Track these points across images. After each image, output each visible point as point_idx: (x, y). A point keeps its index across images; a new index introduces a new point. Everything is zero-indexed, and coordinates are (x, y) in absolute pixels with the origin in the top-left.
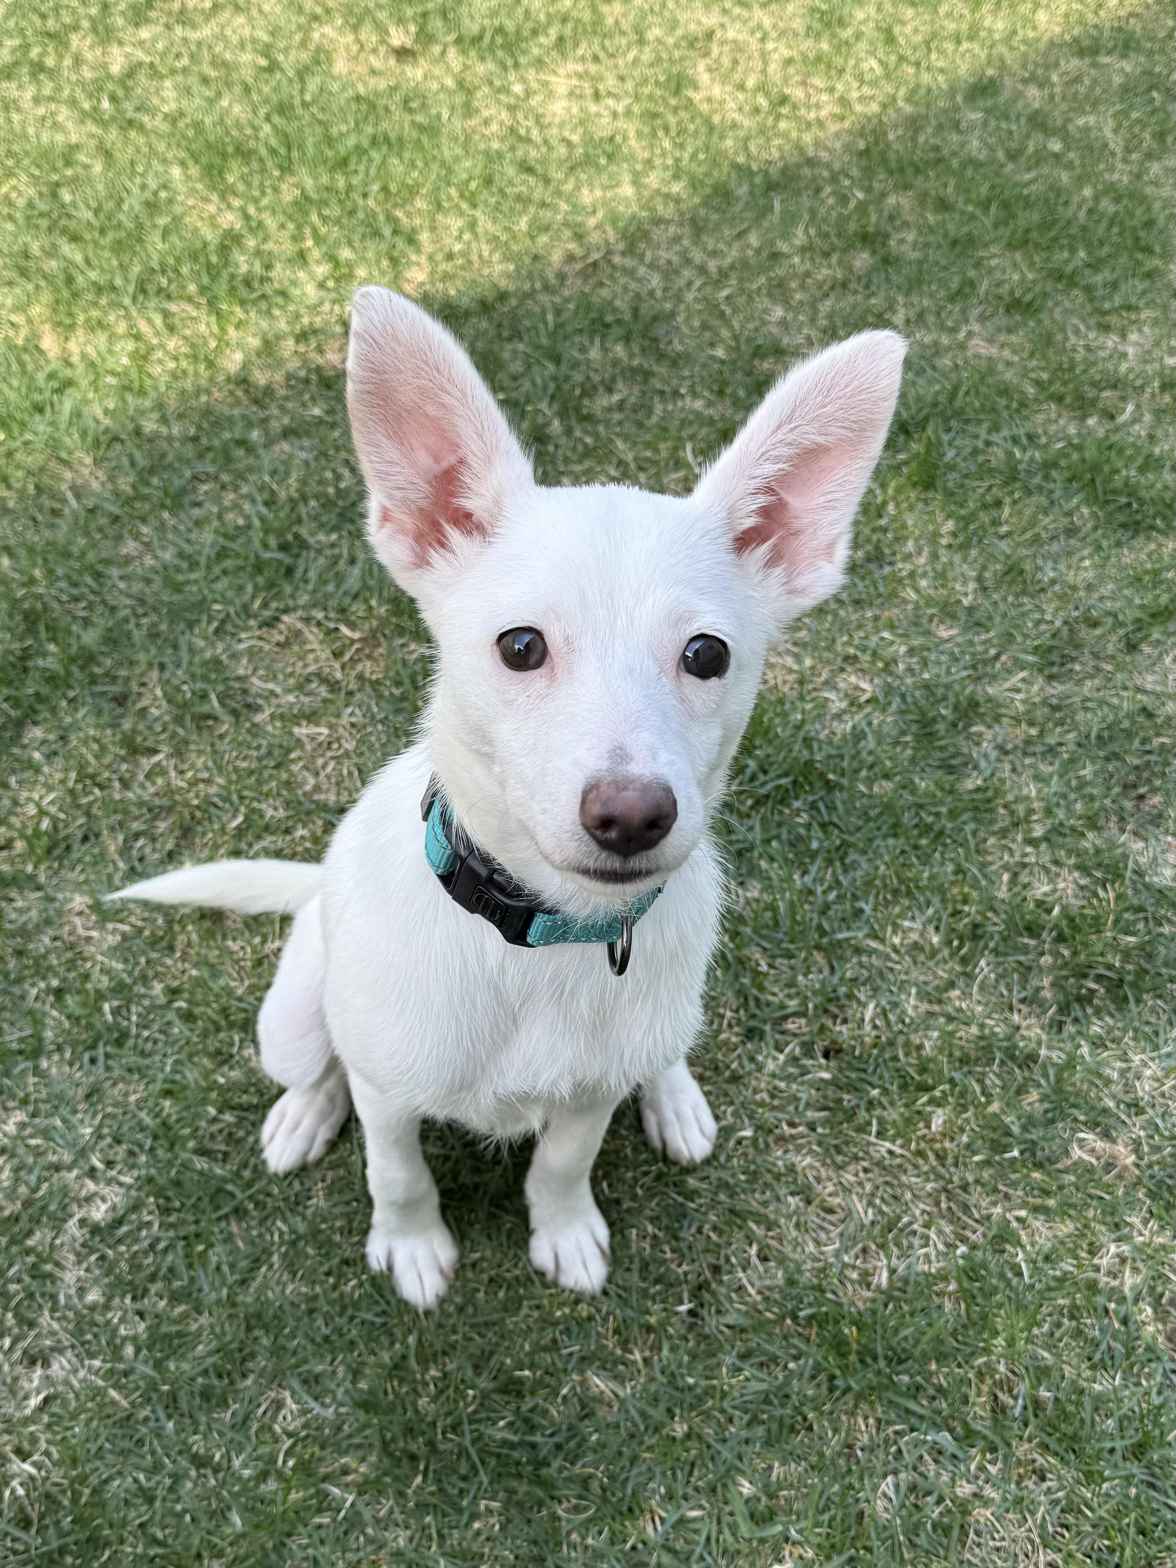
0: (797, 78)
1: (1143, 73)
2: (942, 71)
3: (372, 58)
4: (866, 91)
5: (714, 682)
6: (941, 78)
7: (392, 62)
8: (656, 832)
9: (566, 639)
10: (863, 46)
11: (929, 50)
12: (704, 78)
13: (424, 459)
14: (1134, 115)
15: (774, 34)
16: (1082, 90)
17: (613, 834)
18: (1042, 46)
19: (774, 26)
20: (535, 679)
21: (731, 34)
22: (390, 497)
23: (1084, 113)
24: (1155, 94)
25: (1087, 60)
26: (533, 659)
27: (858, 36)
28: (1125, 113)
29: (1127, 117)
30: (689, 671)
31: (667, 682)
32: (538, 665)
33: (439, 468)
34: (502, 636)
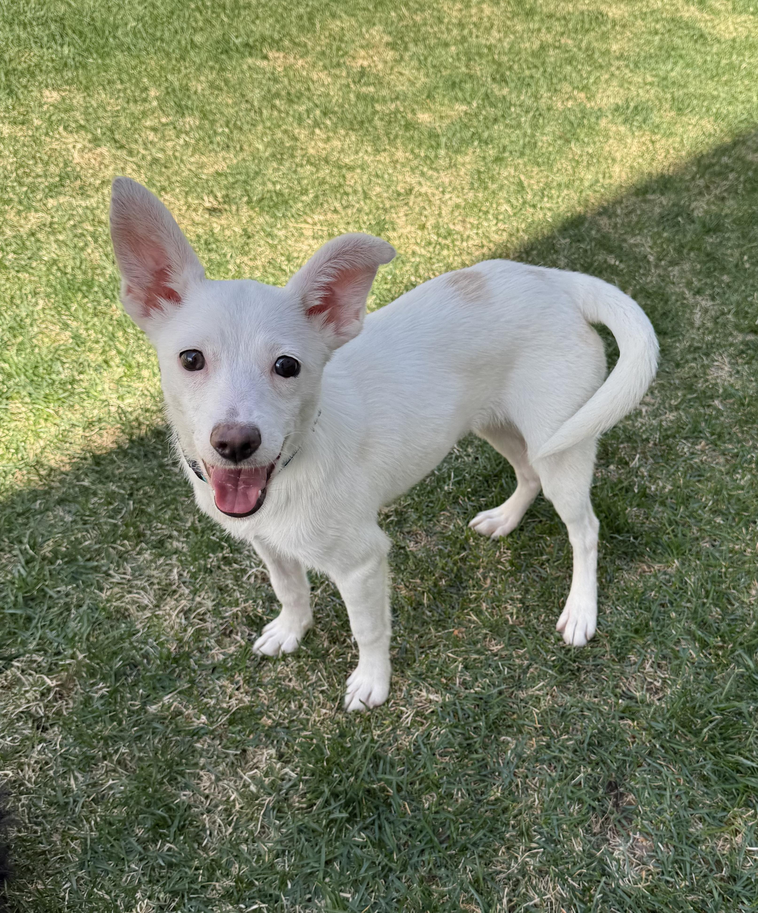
0: (460, 218)
1: (674, 205)
2: (550, 209)
3: (194, 214)
4: (501, 226)
5: (291, 379)
6: (549, 214)
7: (207, 216)
8: (249, 450)
9: (214, 354)
10: (503, 194)
11: (543, 195)
12: (401, 221)
13: (151, 263)
14: (665, 235)
15: (450, 189)
16: (635, 219)
17: (227, 451)
18: (613, 188)
19: (450, 182)
20: (198, 375)
21: (423, 190)
22: (131, 281)
23: (634, 235)
24: (680, 219)
25: (640, 198)
26: (198, 366)
27: (501, 187)
28: (659, 234)
29: (660, 237)
30: (278, 373)
31: (266, 378)
32: (201, 368)
33: (158, 268)
34: (181, 354)
